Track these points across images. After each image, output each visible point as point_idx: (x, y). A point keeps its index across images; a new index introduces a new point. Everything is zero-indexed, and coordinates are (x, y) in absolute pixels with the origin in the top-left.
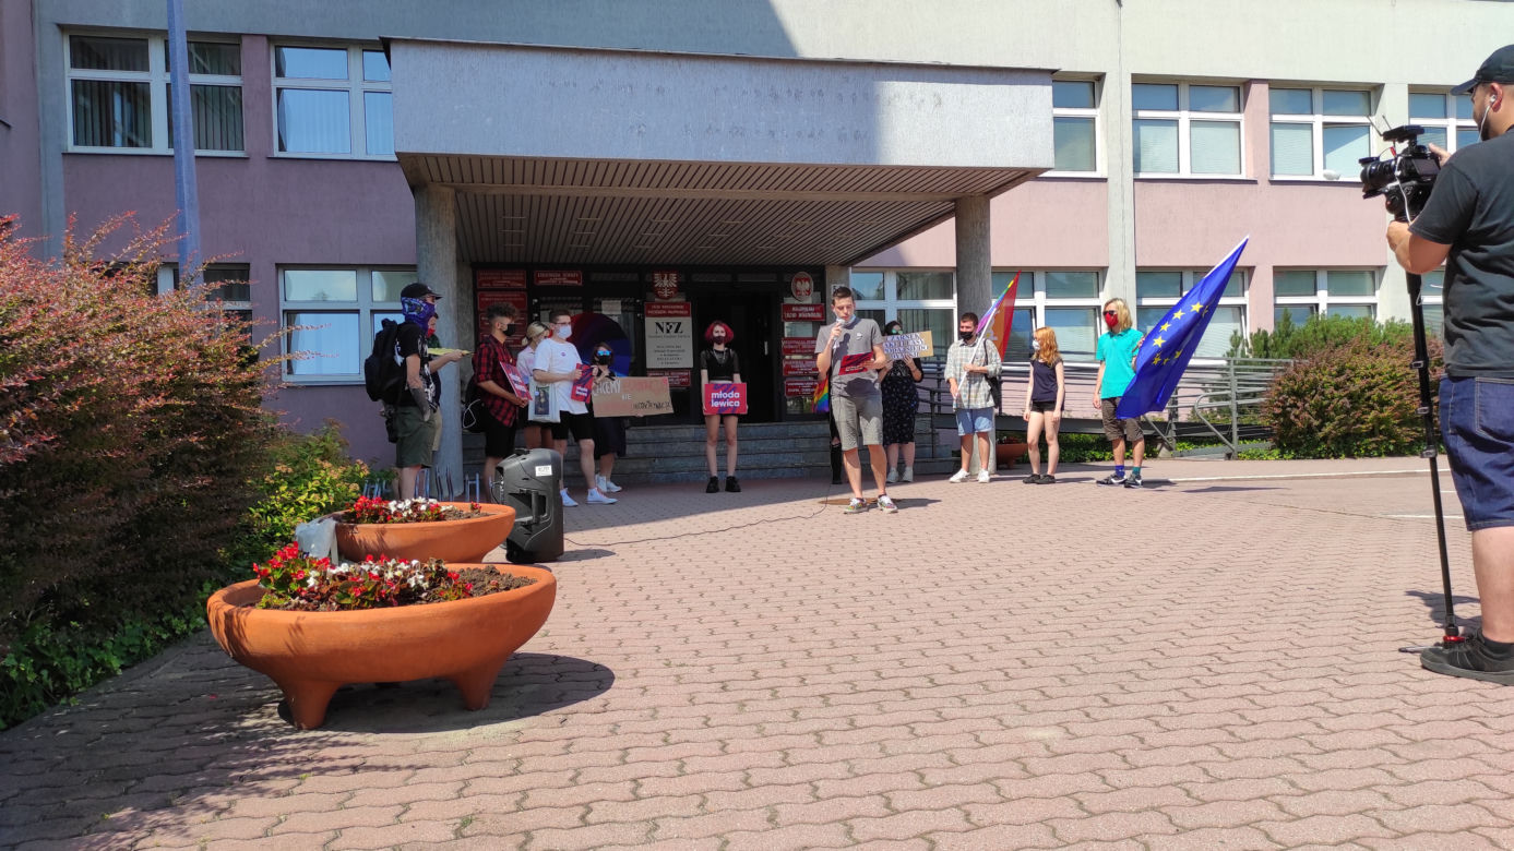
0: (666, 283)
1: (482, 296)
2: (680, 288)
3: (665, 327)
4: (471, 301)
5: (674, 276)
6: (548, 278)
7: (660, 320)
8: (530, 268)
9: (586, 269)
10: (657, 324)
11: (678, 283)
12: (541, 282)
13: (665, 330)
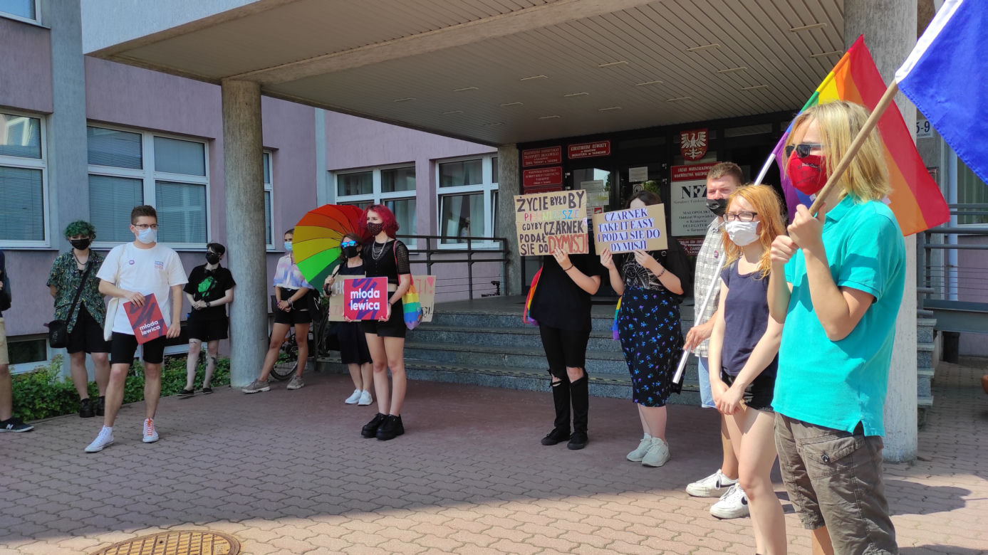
0: (694, 143)
1: (527, 174)
2: (711, 148)
3: (692, 191)
4: (517, 180)
5: (702, 135)
6: (578, 152)
7: (687, 184)
8: (564, 143)
9: (615, 137)
10: (684, 188)
11: (708, 142)
12: (573, 155)
13: (692, 195)
